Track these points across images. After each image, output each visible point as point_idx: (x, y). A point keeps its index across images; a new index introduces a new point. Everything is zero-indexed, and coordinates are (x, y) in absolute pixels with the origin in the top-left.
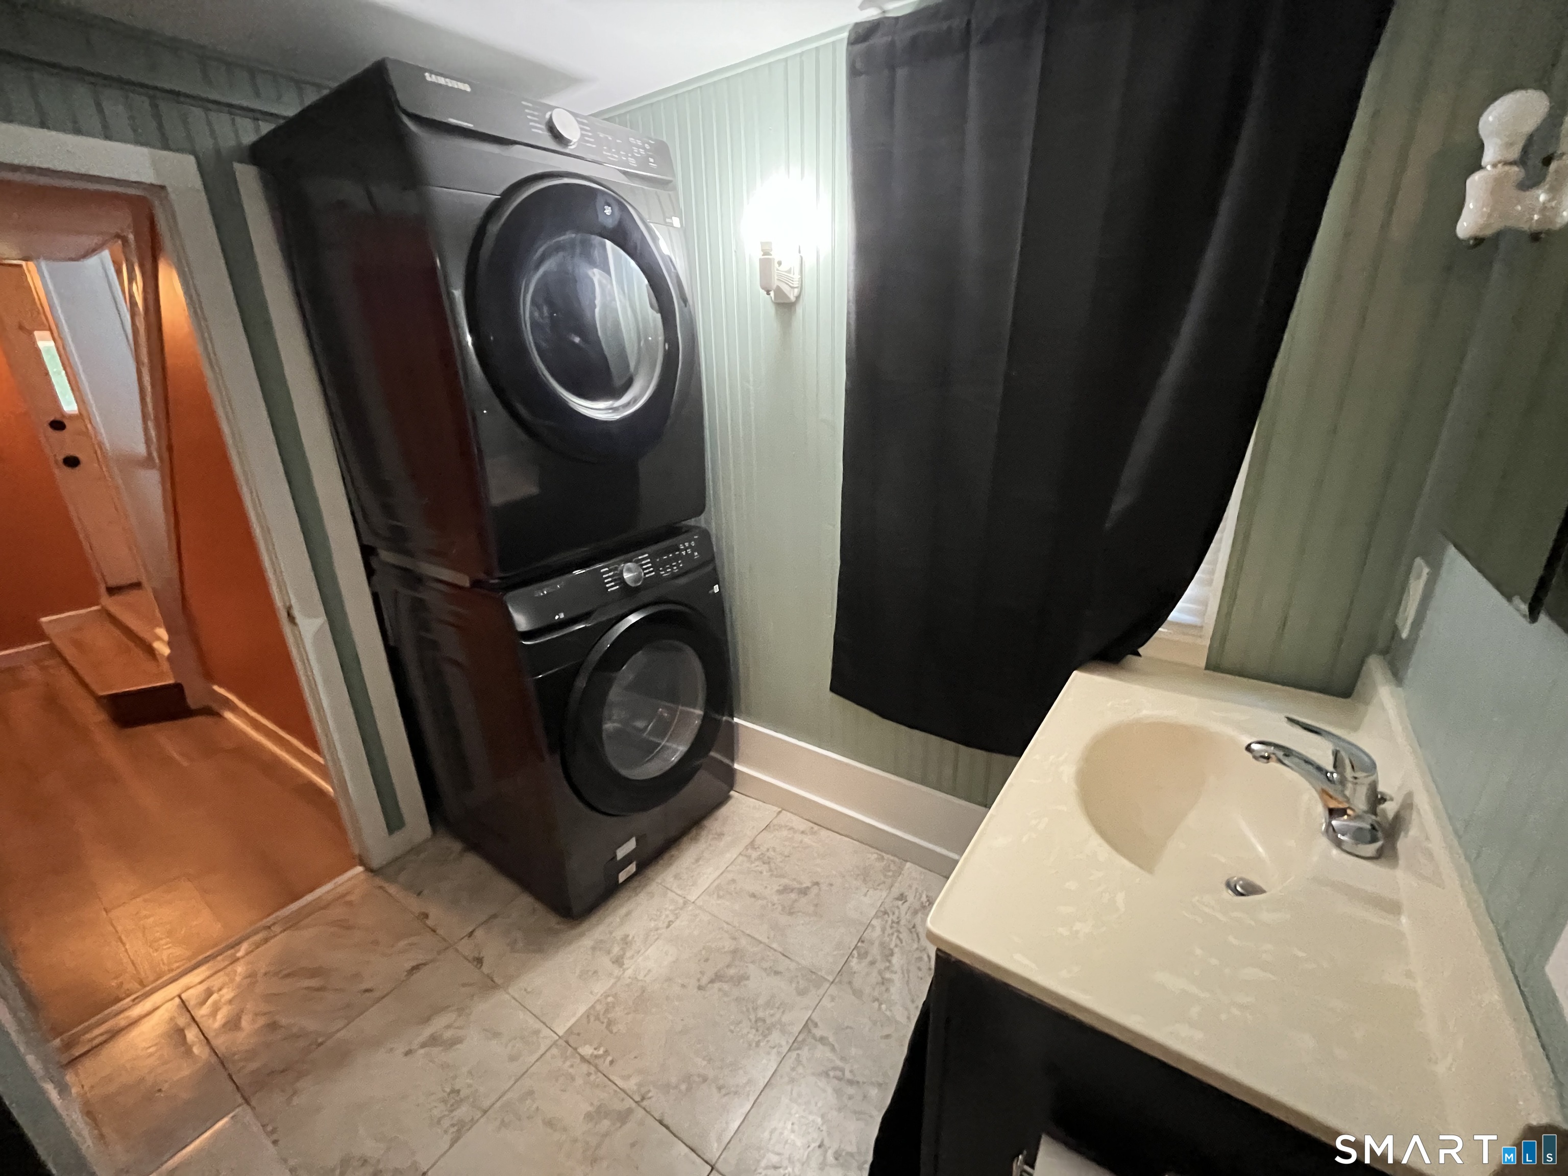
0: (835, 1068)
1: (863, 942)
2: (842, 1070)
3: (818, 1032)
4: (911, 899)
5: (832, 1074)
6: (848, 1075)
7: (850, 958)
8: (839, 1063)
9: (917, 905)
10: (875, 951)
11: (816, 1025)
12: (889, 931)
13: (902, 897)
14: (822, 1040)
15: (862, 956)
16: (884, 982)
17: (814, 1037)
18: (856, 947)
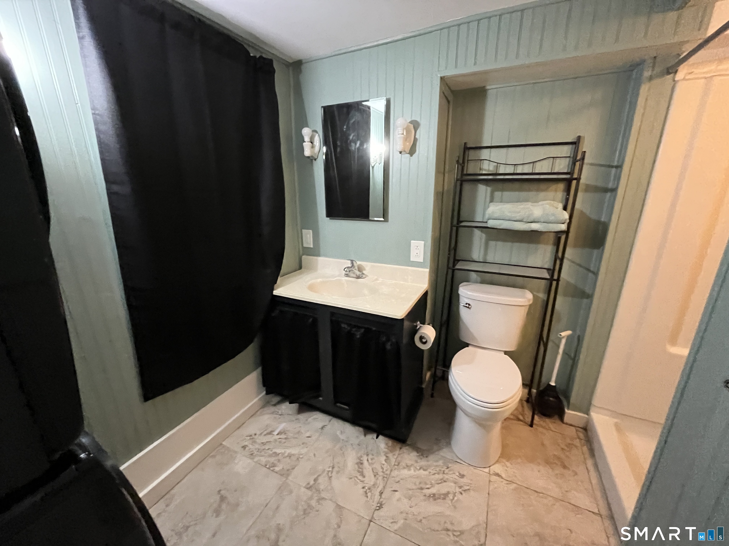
0: (328, 474)
1: (266, 465)
2: (329, 471)
3: (312, 482)
4: (246, 443)
5: (330, 475)
6: (330, 469)
7: (275, 471)
8: (326, 472)
9: (251, 441)
10: (272, 460)
11: (308, 484)
12: (263, 453)
13: (244, 447)
14: (315, 480)
15: (274, 465)
16: (290, 456)
17: (314, 484)
18: (269, 468)
